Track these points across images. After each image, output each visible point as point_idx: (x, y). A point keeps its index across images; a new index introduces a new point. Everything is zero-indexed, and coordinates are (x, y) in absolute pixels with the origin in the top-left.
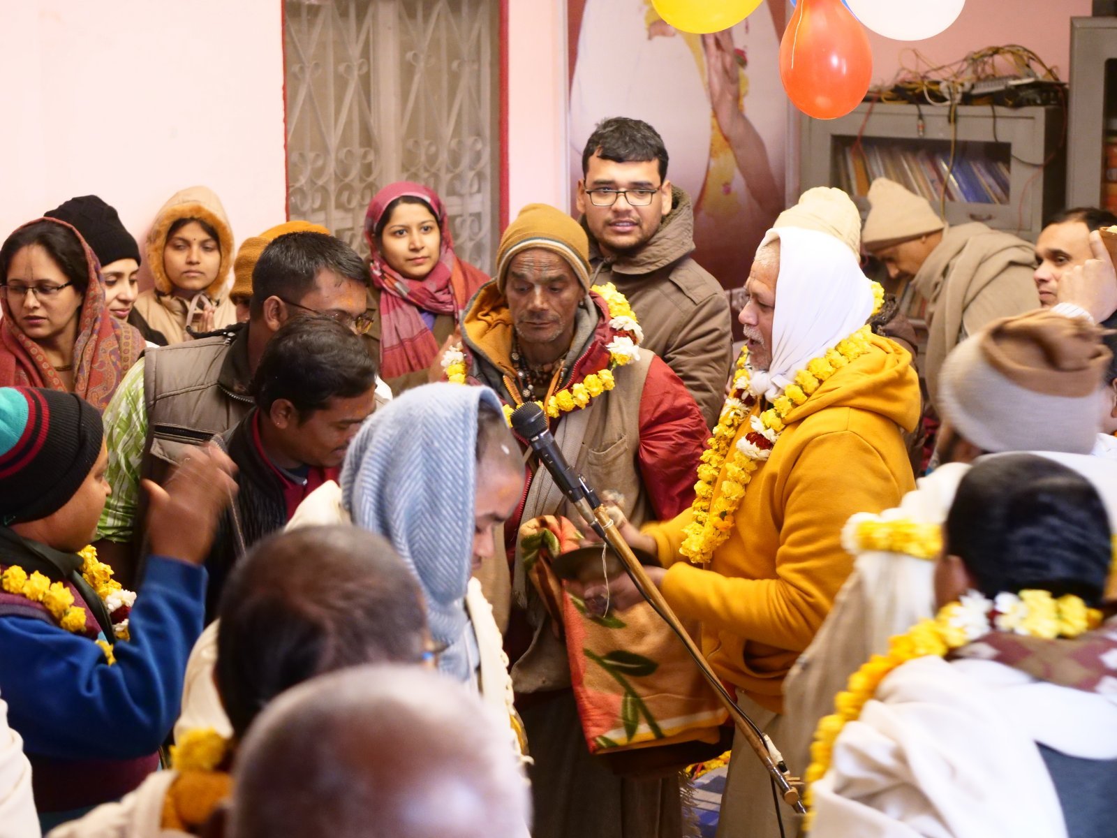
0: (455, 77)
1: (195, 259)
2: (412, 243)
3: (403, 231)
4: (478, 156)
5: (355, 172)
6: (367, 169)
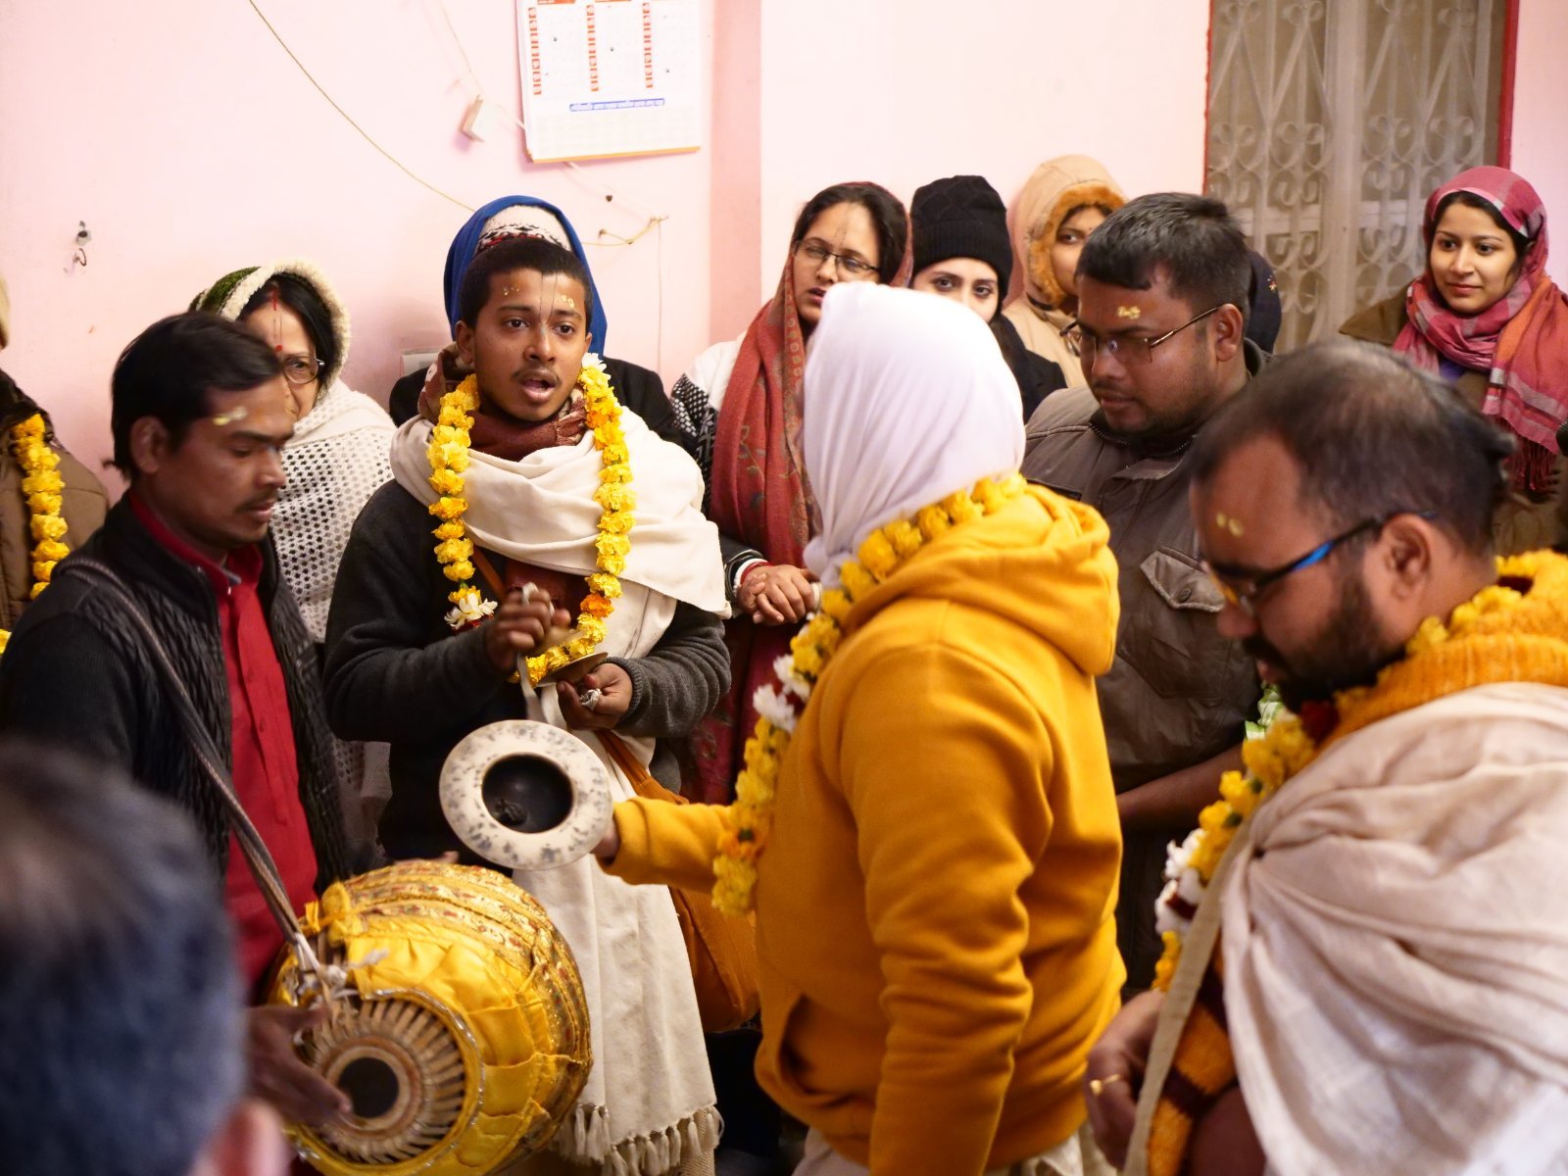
4: (1467, 144)
5: (1297, 156)
6: (1315, 153)
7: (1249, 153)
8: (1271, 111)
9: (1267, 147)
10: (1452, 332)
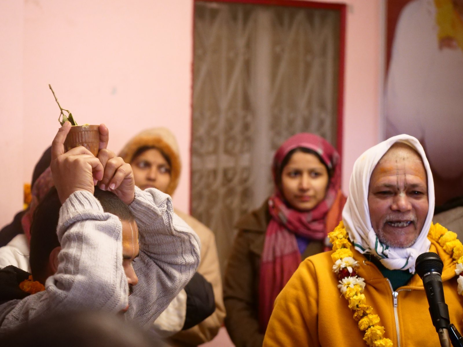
0: (308, 66)
1: (153, 176)
2: (301, 184)
3: (298, 173)
4: (322, 123)
5: (238, 128)
6: (246, 127)
7: (213, 126)
8: (224, 105)
9: (222, 124)
10: (300, 221)
